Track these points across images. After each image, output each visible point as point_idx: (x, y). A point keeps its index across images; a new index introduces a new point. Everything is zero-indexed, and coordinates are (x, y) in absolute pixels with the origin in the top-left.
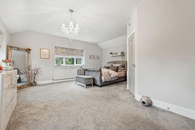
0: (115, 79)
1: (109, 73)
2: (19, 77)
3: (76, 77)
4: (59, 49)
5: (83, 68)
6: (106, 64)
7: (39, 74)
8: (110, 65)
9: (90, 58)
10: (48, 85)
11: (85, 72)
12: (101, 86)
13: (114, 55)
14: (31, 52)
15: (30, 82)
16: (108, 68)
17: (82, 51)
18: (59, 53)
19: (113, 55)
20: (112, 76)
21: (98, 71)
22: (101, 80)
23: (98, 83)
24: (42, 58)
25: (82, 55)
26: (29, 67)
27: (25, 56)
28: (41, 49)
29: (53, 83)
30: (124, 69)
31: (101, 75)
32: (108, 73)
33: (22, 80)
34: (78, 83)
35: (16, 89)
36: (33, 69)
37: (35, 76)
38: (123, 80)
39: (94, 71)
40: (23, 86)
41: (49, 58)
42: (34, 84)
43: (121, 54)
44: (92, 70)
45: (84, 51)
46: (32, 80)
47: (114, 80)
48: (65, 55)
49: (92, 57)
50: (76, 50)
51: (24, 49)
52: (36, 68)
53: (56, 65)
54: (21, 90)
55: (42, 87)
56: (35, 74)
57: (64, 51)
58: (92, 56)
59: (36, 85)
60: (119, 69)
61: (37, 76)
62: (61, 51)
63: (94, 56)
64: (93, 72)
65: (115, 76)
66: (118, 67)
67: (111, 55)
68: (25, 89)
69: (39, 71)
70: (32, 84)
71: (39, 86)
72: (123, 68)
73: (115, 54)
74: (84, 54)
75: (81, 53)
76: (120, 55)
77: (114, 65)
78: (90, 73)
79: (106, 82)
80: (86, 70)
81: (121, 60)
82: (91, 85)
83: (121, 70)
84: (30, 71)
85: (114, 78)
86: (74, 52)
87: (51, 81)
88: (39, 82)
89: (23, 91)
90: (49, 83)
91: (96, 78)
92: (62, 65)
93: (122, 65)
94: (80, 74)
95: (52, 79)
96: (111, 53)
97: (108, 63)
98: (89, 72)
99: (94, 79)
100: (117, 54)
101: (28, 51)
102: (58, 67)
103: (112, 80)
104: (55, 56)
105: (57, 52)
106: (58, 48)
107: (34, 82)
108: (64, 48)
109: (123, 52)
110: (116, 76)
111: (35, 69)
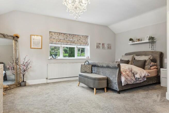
0: (142, 81)
1: (133, 72)
2: (5, 74)
3: (80, 75)
4: (54, 35)
5: (90, 62)
6: (122, 56)
7: (29, 70)
8: (129, 58)
9: (98, 47)
10: (40, 87)
11: (92, 69)
12: (119, 92)
13: (136, 43)
14: (19, 40)
15: (18, 81)
16: (127, 62)
17: (87, 37)
18: (55, 41)
19: (134, 42)
20: (137, 76)
21: (115, 68)
22: (120, 82)
23: (116, 86)
24: (32, 48)
25: (86, 44)
26: (17, 60)
27: (12, 45)
28: (31, 36)
29: (48, 84)
30: (156, 64)
31: (120, 74)
32: (131, 71)
33: (8, 78)
34: (82, 85)
35: (2, 90)
36: (22, 63)
37: (24, 73)
38: (154, 82)
39: (108, 67)
40: (10, 86)
41: (41, 48)
42: (23, 84)
43: (149, 39)
44: (105, 65)
45: (89, 38)
46: (21, 78)
47: (140, 83)
48: (62, 43)
49: (101, 46)
50: (78, 35)
51: (11, 36)
52: (25, 61)
53: (51, 57)
54: (8, 91)
55: (33, 89)
56: (24, 71)
57: (61, 37)
58: (100, 44)
59: (25, 85)
60: (146, 64)
61: (26, 73)
62: (57, 38)
63: (103, 44)
64: (107, 69)
65: (143, 75)
66: (145, 61)
67: (131, 42)
68: (13, 91)
69: (29, 67)
70: (21, 84)
71: (30, 88)
72: (152, 63)
73: (139, 40)
74: (89, 42)
75: (84, 41)
76: (148, 41)
77: (137, 58)
78: (101, 70)
79: (127, 85)
80: (94, 66)
81: (150, 50)
82: (103, 89)
83: (151, 66)
84: (18, 66)
85: (141, 79)
86: (75, 39)
87: (45, 81)
88: (29, 82)
89: (10, 94)
90: (42, 84)
91: (111, 79)
92: (59, 58)
93: (151, 58)
94: (85, 72)
95: (46, 77)
96: (131, 40)
97: (127, 54)
98: (100, 68)
99: (108, 80)
100: (141, 41)
101: (16, 38)
102: (53, 61)
103: (138, 82)
104: (50, 44)
105: (52, 39)
106: (54, 33)
107: (23, 81)
108: (62, 33)
109: (152, 37)
110: (144, 77)
111: (25, 63)
